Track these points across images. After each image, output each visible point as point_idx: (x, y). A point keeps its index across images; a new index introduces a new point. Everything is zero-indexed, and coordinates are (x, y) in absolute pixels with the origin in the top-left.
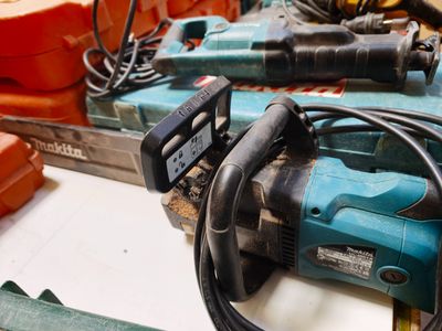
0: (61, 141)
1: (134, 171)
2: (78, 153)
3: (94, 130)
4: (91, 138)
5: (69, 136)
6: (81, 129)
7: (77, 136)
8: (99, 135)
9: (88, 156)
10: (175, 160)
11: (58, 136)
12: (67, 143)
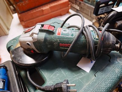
0: (76, 4)
1: (88, 15)
2: (78, 8)
3: (84, 3)
4: (83, 5)
5: (78, 3)
6: (81, 2)
7: (80, 3)
8: (85, 4)
9: (80, 9)
10: (101, 10)
11: (76, 3)
12: (77, 5)
